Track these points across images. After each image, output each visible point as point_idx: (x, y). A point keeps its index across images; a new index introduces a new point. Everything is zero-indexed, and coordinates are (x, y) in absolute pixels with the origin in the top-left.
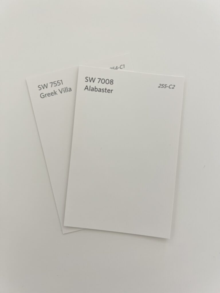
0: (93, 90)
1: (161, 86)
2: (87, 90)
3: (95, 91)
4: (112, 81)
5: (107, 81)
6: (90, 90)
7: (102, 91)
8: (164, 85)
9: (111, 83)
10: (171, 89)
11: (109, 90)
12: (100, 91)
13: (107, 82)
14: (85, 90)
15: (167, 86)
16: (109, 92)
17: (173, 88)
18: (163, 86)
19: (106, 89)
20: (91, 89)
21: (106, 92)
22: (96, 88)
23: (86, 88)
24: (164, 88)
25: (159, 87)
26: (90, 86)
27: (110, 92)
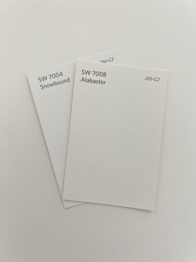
0: (88, 81)
1: (148, 79)
2: (83, 81)
3: (90, 82)
4: (105, 74)
5: (101, 74)
6: (86, 82)
7: (96, 82)
8: (150, 77)
9: (105, 75)
10: (156, 81)
12: (94, 82)
14: (81, 81)
15: (152, 78)
16: (102, 83)
17: (157, 81)
18: (149, 79)
19: (100, 81)
20: (87, 80)
21: (100, 83)
22: (91, 79)
23: (83, 79)
24: (150, 80)
25: (146, 79)
26: (86, 78)
27: (104, 83)
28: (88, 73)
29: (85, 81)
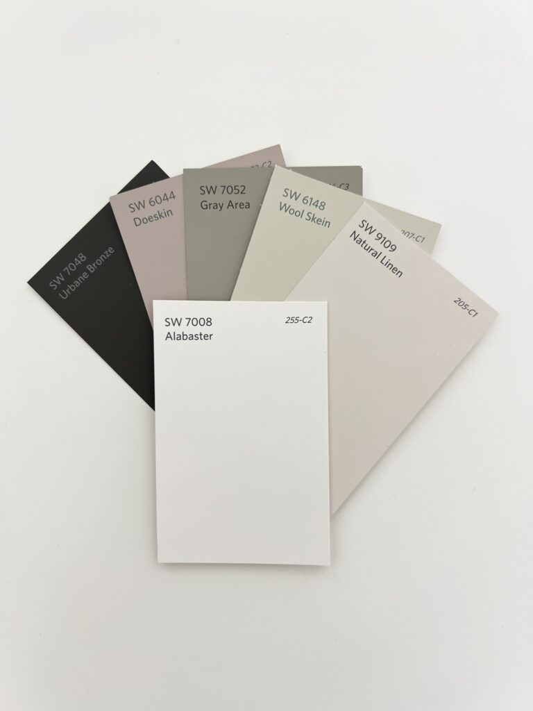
0: (179, 338)
1: (290, 321)
3: (184, 339)
4: (209, 320)
7: (194, 337)
8: (294, 317)
9: (209, 324)
11: (206, 336)
13: (202, 323)
15: (299, 319)
16: (206, 338)
18: (294, 321)
19: (201, 335)
20: (176, 337)
23: (169, 336)
24: (295, 323)
25: (286, 323)
26: (174, 333)
27: (209, 337)
28: (176, 323)
29: (173, 338)
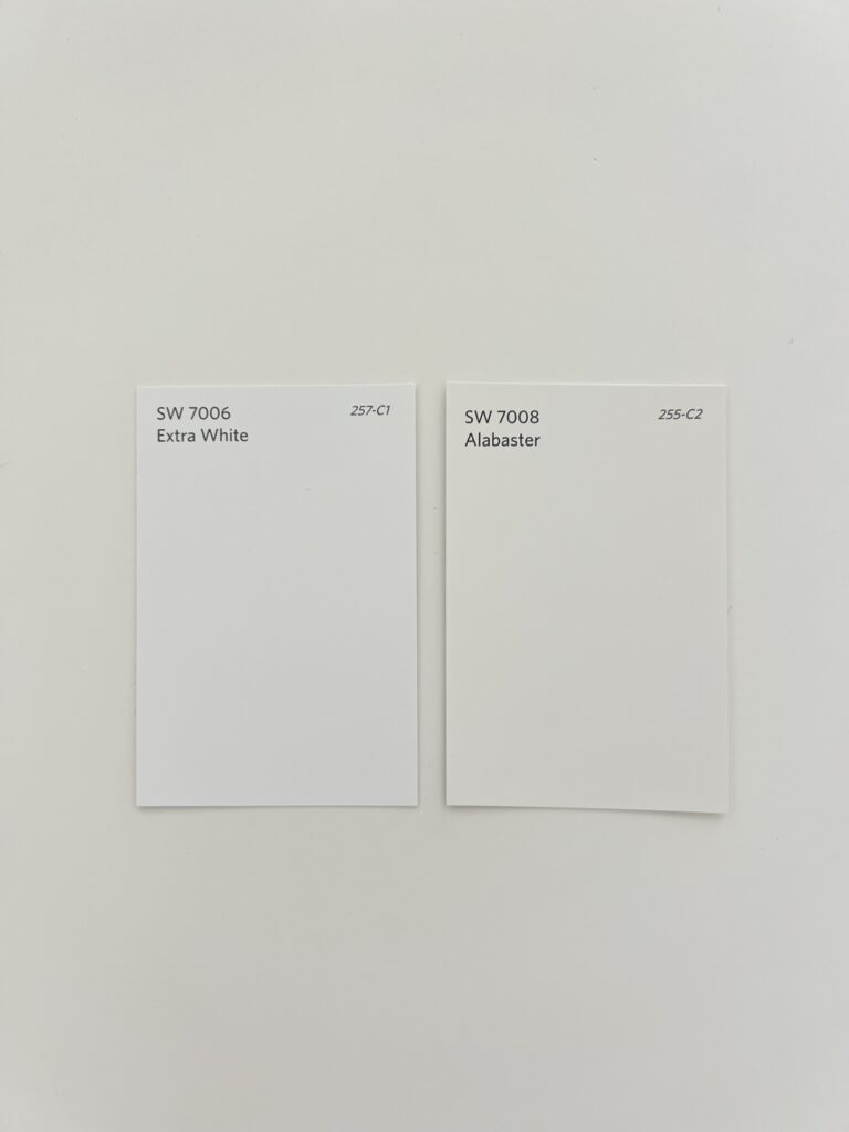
1: (666, 416)
3: (494, 444)
4: (535, 414)
5: (523, 416)
6: (480, 445)
7: (510, 442)
9: (534, 420)
11: (529, 440)
13: (523, 419)
14: (466, 445)
15: (681, 413)
16: (529, 443)
17: (697, 418)
18: (672, 415)
19: (521, 438)
20: (482, 440)
21: (521, 445)
23: (470, 439)
24: (675, 419)
25: (660, 419)
27: (534, 442)
29: (477, 442)
